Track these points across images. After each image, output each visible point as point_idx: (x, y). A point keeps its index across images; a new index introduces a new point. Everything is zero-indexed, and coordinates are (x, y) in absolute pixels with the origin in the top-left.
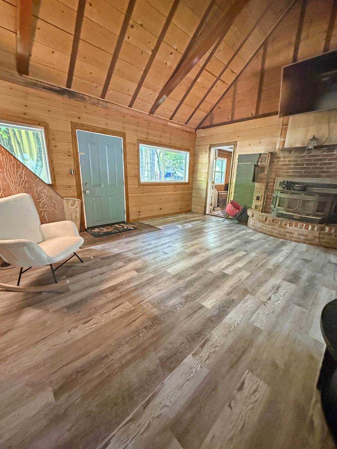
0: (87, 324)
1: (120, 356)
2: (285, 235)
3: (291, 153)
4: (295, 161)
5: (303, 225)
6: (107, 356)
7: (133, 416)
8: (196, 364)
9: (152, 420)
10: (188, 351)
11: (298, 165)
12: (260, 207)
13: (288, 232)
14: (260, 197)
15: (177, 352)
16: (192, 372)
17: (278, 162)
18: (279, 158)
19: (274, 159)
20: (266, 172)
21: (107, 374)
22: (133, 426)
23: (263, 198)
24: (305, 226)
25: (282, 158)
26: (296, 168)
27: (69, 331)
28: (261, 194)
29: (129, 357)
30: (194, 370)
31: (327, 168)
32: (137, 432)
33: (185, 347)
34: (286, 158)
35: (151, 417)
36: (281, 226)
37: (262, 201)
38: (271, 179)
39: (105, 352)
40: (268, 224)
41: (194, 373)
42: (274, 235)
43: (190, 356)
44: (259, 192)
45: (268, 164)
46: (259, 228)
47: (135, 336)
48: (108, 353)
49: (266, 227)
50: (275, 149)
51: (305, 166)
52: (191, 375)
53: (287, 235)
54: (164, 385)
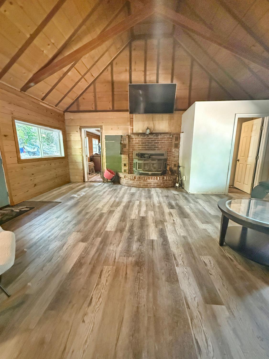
0: (93, 303)
1: (145, 300)
2: (147, 185)
3: (138, 136)
4: (142, 141)
5: (155, 177)
6: (138, 307)
7: (190, 317)
8: (183, 269)
9: (198, 309)
10: (173, 266)
11: (143, 143)
12: (127, 170)
13: (148, 183)
14: (126, 164)
15: (169, 271)
16: (186, 274)
17: (132, 141)
18: (133, 139)
19: (130, 139)
20: (127, 148)
21: (152, 315)
22: (195, 321)
23: (128, 164)
24: (156, 178)
25: (134, 139)
26: (143, 145)
27: (84, 321)
28: (126, 162)
29: (151, 295)
30: (185, 272)
31: (157, 145)
32: (199, 320)
33: (170, 266)
34: (137, 139)
35: (196, 308)
36: (144, 180)
37: (128, 166)
38: (130, 152)
39: (133, 306)
40: (137, 181)
41: (186, 273)
42: (142, 186)
43: (176, 268)
44: (125, 161)
45: (127, 143)
46: (131, 184)
47: (139, 282)
48: (136, 305)
49: (135, 182)
50: (128, 133)
51: (147, 144)
52: (187, 275)
53: (149, 185)
54: (183, 290)
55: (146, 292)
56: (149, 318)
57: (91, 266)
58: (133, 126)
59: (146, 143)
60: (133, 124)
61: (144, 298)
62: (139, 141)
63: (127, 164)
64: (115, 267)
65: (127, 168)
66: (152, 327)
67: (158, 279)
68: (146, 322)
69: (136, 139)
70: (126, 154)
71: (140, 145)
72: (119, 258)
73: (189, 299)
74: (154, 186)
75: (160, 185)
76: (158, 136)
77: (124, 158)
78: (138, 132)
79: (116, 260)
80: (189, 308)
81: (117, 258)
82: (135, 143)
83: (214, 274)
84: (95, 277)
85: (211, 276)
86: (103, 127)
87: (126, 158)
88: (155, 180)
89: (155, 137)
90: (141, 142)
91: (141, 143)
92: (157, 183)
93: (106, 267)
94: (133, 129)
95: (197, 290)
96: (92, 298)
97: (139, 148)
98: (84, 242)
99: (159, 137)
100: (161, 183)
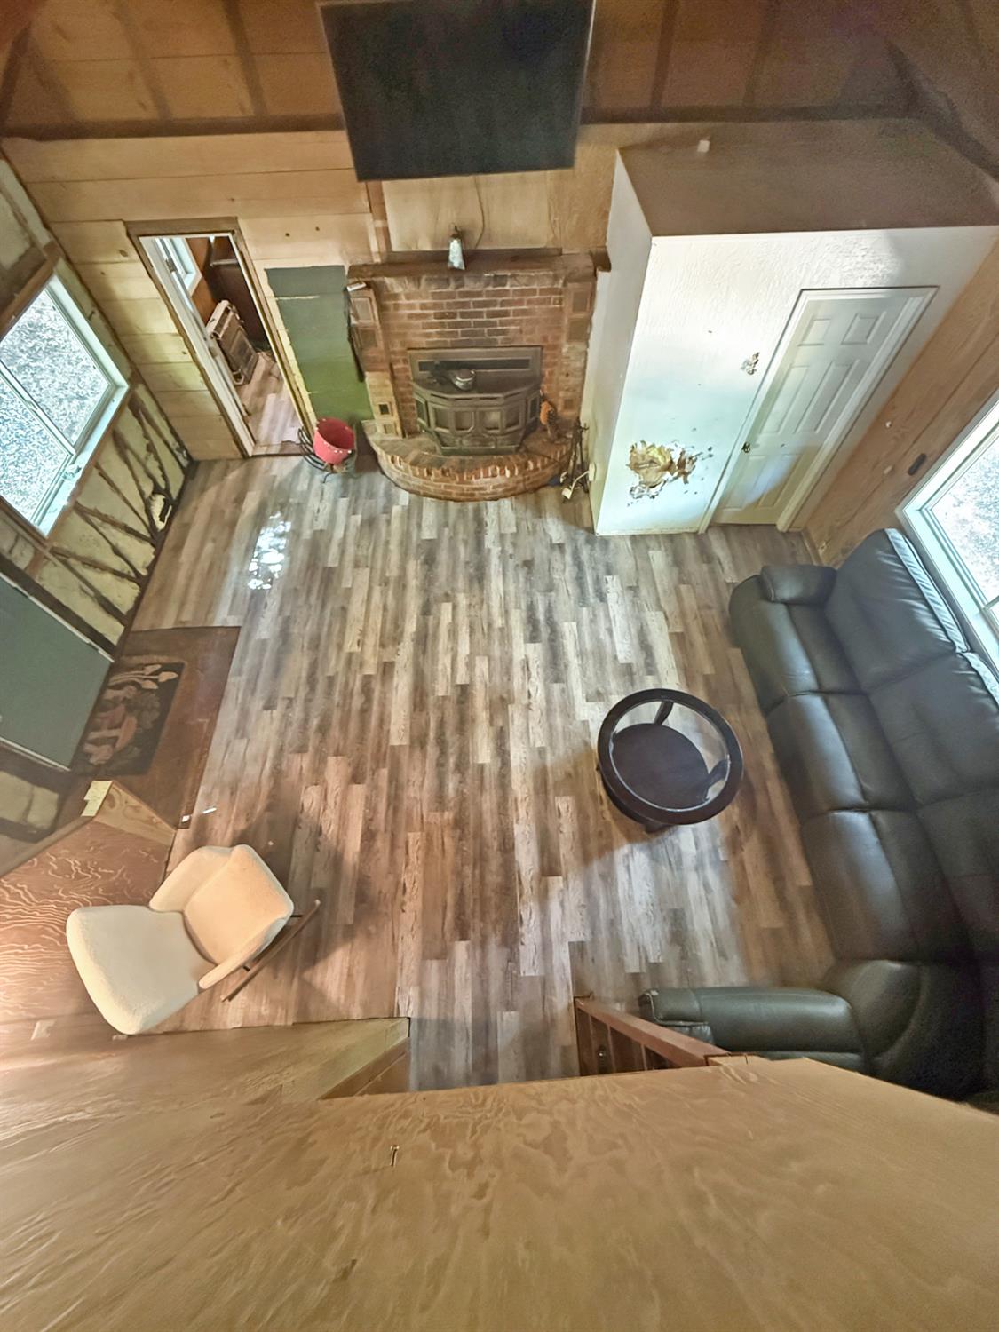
0: (408, 890)
1: (470, 879)
2: (473, 495)
4: (435, 306)
5: (495, 469)
6: (462, 890)
7: (519, 894)
8: (524, 827)
10: (510, 823)
11: (442, 316)
12: (396, 426)
13: (476, 489)
14: (389, 407)
15: (505, 832)
17: (397, 307)
18: (396, 296)
19: (385, 300)
20: (381, 344)
21: (477, 896)
23: (394, 406)
24: (500, 471)
25: (403, 297)
26: (442, 325)
27: (404, 911)
29: (477, 872)
32: (529, 895)
33: (506, 822)
35: (529, 883)
36: (462, 481)
37: (396, 413)
39: (456, 889)
41: (528, 834)
44: (380, 394)
45: (378, 323)
51: (459, 319)
53: (476, 492)
55: (471, 869)
56: (475, 900)
57: (388, 836)
58: (384, 217)
59: (453, 315)
60: (383, 204)
61: (468, 877)
62: (423, 306)
63: (390, 403)
64: (424, 834)
65: (393, 419)
66: (478, 909)
67: (488, 848)
68: (471, 905)
69: (408, 298)
70: (382, 370)
71: (431, 326)
72: (428, 815)
73: (523, 874)
74: (493, 493)
75: (514, 488)
76: (504, 285)
77: (377, 386)
78: (414, 249)
79: (425, 820)
80: (520, 883)
81: (425, 816)
82: (411, 316)
83: (565, 831)
84: (400, 853)
85: (561, 835)
86: (242, 224)
87: (386, 386)
88: (499, 476)
89: (490, 288)
90: (432, 312)
91: (435, 318)
92: (506, 485)
93: (411, 835)
94: (386, 232)
95: (536, 858)
96: (405, 885)
97: (428, 335)
98: (359, 783)
99: (507, 288)
100: (518, 482)
